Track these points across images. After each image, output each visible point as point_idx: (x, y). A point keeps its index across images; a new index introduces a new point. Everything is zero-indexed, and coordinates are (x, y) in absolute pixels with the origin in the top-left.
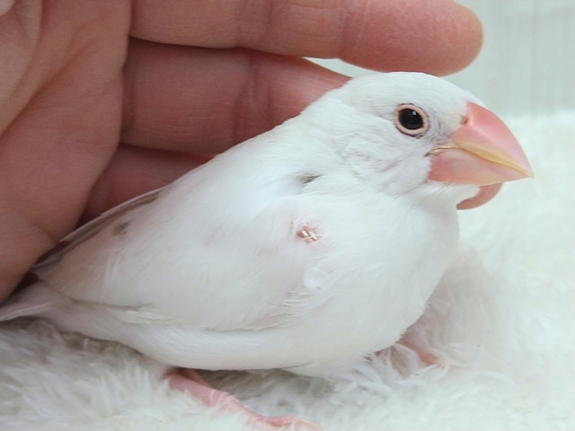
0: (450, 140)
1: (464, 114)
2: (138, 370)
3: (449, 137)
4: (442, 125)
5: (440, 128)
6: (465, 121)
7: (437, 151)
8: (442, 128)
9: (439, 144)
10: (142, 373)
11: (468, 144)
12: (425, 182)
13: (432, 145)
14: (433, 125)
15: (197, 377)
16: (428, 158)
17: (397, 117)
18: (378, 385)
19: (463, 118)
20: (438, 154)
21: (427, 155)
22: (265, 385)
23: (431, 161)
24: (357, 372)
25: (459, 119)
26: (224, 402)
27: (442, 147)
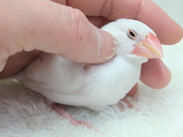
0: (141, 42)
1: (148, 35)
6: (147, 37)
9: (138, 43)
12: (131, 53)
15: (61, 106)
20: (137, 46)
21: (134, 45)
22: (80, 111)
23: (134, 47)
24: (107, 109)
25: (145, 36)
26: (66, 115)
27: (139, 44)
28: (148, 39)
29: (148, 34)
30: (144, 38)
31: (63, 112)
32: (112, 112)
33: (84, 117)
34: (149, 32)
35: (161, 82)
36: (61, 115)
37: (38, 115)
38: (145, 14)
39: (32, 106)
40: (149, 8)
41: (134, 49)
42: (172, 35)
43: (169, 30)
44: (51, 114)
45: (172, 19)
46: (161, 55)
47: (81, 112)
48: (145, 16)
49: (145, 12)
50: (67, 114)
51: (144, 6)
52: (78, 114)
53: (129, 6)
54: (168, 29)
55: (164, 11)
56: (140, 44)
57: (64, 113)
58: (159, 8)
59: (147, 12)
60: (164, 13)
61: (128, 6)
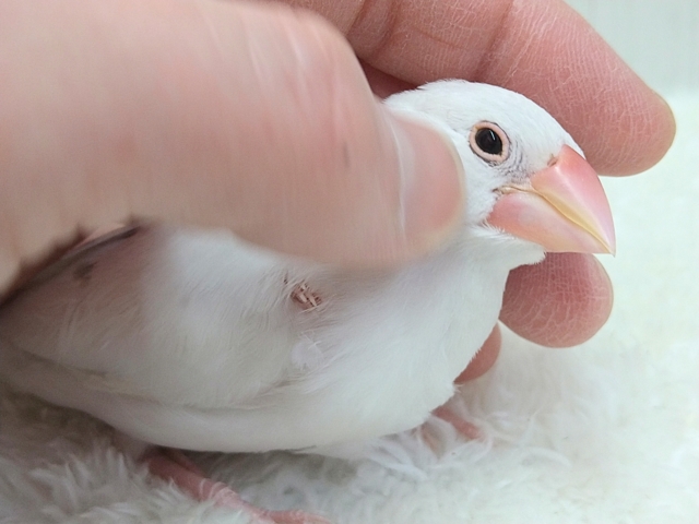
0: (528, 180)
2: (110, 453)
3: (528, 176)
4: (524, 159)
5: (520, 162)
6: (553, 162)
7: (508, 189)
8: (523, 163)
9: (513, 182)
10: (116, 457)
11: (547, 190)
12: (482, 223)
13: (505, 179)
14: (513, 155)
16: (495, 195)
17: (474, 134)
18: (407, 467)
19: (552, 157)
20: (508, 193)
21: (495, 190)
22: (269, 468)
23: (497, 199)
24: (383, 451)
25: (547, 158)
26: (217, 496)
27: (515, 185)
28: (557, 168)
29: (557, 151)
30: (539, 164)
31: (203, 482)
32: (400, 462)
33: (289, 491)
34: (560, 144)
35: (571, 318)
36: (198, 497)
37: (104, 502)
38: (527, 45)
39: (72, 467)
40: (544, 21)
41: (495, 207)
42: (631, 134)
43: (619, 116)
44: (158, 496)
45: (630, 70)
46: (607, 241)
47: (274, 472)
48: (524, 51)
49: (528, 37)
50: (223, 491)
51: (522, 12)
52: (261, 481)
53: (466, 12)
54: (616, 111)
55: (601, 38)
56: (520, 187)
57: (206, 490)
58: (582, 24)
59: (536, 36)
60: (599, 45)
61: (461, 12)
